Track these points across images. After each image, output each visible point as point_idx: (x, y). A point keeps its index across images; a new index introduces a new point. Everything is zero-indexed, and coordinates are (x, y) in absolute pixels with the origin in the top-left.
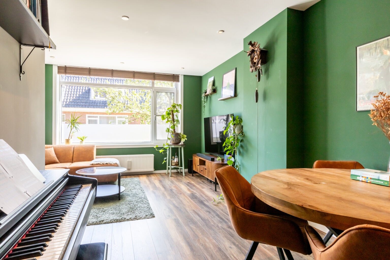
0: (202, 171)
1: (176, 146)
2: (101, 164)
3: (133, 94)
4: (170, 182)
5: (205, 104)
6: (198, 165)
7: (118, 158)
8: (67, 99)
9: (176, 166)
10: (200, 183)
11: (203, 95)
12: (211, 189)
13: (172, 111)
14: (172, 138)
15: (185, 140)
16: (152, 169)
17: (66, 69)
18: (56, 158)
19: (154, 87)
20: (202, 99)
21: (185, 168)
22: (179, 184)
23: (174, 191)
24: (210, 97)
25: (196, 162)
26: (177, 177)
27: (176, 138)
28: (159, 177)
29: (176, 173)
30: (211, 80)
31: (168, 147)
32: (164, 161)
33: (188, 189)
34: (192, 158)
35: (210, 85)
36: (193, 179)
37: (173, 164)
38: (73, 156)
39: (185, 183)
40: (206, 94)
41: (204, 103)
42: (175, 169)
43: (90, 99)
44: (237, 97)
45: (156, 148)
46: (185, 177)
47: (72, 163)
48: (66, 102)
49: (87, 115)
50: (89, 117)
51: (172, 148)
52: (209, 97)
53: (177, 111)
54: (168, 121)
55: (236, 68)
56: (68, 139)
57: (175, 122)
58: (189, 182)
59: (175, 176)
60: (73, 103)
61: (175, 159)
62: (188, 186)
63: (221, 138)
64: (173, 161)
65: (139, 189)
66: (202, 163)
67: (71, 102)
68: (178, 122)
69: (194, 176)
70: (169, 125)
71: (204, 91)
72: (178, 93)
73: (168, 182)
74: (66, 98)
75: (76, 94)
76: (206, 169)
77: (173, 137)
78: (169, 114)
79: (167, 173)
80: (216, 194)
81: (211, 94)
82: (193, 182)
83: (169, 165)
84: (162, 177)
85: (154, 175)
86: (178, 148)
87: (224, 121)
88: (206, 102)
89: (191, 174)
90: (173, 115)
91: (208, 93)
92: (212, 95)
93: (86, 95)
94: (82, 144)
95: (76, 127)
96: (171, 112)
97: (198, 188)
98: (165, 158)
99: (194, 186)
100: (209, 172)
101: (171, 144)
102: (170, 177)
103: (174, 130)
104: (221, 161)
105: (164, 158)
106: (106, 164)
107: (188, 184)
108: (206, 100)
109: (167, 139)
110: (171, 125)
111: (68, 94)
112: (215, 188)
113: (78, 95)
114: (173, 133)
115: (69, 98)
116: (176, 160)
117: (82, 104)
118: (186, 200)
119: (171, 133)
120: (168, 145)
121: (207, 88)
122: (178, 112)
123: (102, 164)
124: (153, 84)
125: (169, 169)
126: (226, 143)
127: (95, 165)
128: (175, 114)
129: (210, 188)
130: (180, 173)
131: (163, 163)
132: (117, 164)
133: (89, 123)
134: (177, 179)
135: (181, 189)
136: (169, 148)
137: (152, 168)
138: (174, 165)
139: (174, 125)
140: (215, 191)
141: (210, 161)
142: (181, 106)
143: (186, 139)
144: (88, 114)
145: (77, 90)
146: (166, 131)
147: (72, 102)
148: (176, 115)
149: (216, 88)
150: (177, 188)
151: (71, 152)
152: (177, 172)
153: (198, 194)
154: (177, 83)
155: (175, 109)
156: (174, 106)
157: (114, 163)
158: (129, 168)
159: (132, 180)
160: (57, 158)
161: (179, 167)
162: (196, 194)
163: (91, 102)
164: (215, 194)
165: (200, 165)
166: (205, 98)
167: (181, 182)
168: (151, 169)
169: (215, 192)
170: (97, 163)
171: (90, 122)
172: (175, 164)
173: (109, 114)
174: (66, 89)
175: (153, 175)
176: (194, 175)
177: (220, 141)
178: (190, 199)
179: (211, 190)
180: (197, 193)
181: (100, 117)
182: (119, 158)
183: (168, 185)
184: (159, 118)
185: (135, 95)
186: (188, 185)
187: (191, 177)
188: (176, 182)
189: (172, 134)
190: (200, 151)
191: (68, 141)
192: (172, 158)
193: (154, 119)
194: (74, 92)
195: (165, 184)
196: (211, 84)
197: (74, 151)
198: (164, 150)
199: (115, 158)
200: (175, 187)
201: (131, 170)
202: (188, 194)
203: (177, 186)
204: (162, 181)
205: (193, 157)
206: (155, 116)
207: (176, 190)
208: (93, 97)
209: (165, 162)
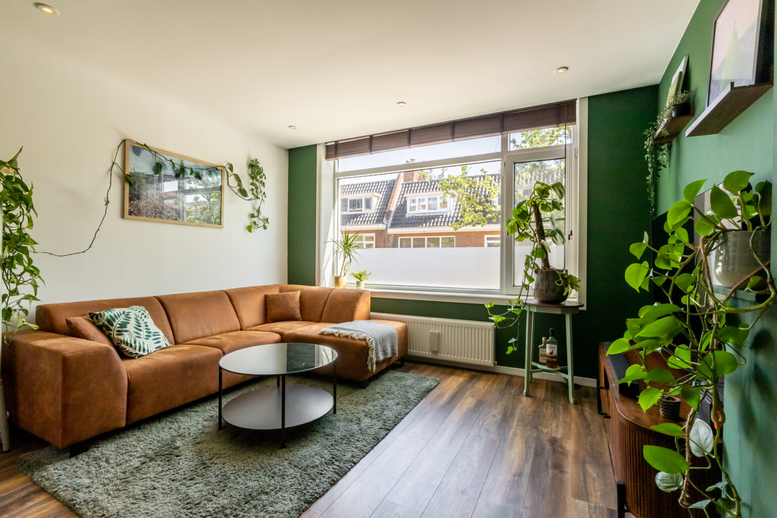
1: (550, 310)
4: (499, 417)
9: (550, 366)
10: (597, 458)
11: (648, 142)
13: (536, 207)
16: (490, 361)
18: (298, 311)
19: (507, 152)
22: (515, 436)
27: (547, 283)
32: (512, 348)
33: (518, 475)
37: (540, 359)
38: (323, 310)
39: (539, 439)
40: (658, 133)
45: (490, 307)
46: (567, 411)
53: (555, 206)
54: (523, 235)
56: (339, 276)
59: (543, 397)
61: (547, 345)
64: (541, 351)
72: (577, 157)
73: (494, 416)
78: (522, 215)
85: (494, 377)
86: (555, 315)
90: (539, 220)
91: (661, 127)
95: (350, 255)
96: (531, 212)
98: (513, 340)
103: (546, 261)
104: (661, 412)
105: (510, 339)
106: (346, 337)
109: (521, 284)
110: (533, 247)
114: (538, 271)
116: (549, 349)
122: (558, 209)
124: (505, 142)
127: (326, 335)
131: (509, 352)
132: (366, 341)
134: (536, 412)
136: (531, 313)
137: (489, 360)
138: (545, 362)
139: (544, 247)
142: (562, 187)
144: (487, 234)
148: (552, 218)
151: (322, 303)
154: (570, 127)
155: (550, 201)
156: (543, 192)
158: (435, 349)
160: (300, 311)
161: (558, 371)
167: (536, 427)
168: (488, 360)
172: (548, 361)
175: (490, 376)
191: (337, 280)
193: (505, 232)
197: (328, 300)
198: (504, 318)
201: (439, 354)
209: (515, 349)
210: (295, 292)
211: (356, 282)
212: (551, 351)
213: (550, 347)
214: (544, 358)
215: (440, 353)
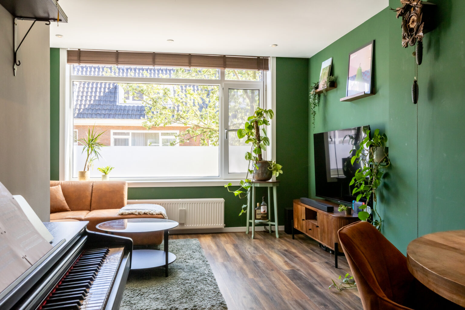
0: (310, 229)
1: (264, 185)
2: (136, 215)
3: (189, 93)
4: (252, 248)
5: (316, 109)
6: (303, 220)
7: (163, 204)
8: (80, 105)
9: (262, 219)
10: (307, 252)
11: (312, 92)
12: (327, 263)
13: (257, 122)
14: (256, 170)
15: (280, 174)
16: (222, 225)
17: (80, 54)
18: (65, 202)
19: (224, 81)
20: (310, 100)
21: (279, 224)
22: (268, 252)
23: (260, 264)
24: (325, 97)
25: (300, 215)
26: (265, 239)
27: (263, 169)
28: (234, 239)
29: (263, 233)
30: (326, 64)
31: (248, 187)
32: (243, 211)
33: (285, 262)
34: (292, 206)
35: (325, 73)
36: (294, 244)
37: (258, 217)
38: (91, 199)
39: (279, 251)
40: (318, 90)
41: (314, 107)
42: (260, 224)
43: (117, 104)
44: (375, 95)
45: (229, 187)
46: (279, 241)
47: (90, 211)
48: (79, 110)
49: (112, 131)
50: (115, 134)
51: (256, 188)
52: (322, 95)
53: (265, 122)
54: (249, 140)
55: (374, 41)
56: (83, 171)
57: (262, 142)
58: (286, 249)
59: (262, 238)
60: (90, 112)
61: (262, 207)
62: (284, 257)
63: (345, 170)
64: (258, 212)
65: (200, 259)
66: (311, 215)
67: (86, 109)
68: (266, 142)
69: (296, 239)
70: (250, 147)
71: (313, 85)
72: (266, 90)
73: (249, 248)
74: (79, 103)
75: (95, 97)
76: (317, 227)
77: (258, 169)
78: (250, 127)
79: (247, 233)
80: (337, 273)
81: (327, 90)
82: (294, 250)
83: (251, 218)
84: (239, 239)
85: (225, 234)
86: (267, 187)
87: (351, 140)
88: (316, 104)
89: (291, 236)
90: (258, 129)
91: (321, 88)
92: (329, 92)
93: (110, 97)
94: (104, 180)
95: (95, 152)
96: (254, 125)
97: (303, 261)
98: (244, 206)
99: (297, 257)
100: (323, 231)
101: (254, 181)
102: (253, 240)
103: (260, 156)
104: (346, 213)
105: (242, 205)
106: (145, 214)
107: (286, 252)
108: (317, 101)
109: (247, 171)
110: (254, 147)
111: (82, 96)
112: (334, 262)
113: (97, 98)
114: (257, 162)
115: (83, 102)
116: (263, 209)
117: (103, 112)
118: (282, 282)
119: (255, 162)
120: (250, 183)
121: (319, 78)
122: (266, 124)
123: (137, 213)
124: (223, 74)
125: (250, 224)
126: (355, 180)
127: (126, 215)
128: (261, 127)
129: (326, 261)
130: (270, 232)
131: (241, 214)
132: (162, 215)
133: (115, 145)
134: (266, 243)
135: (273, 261)
136: (251, 188)
137: (221, 223)
138: (260, 217)
139: (260, 147)
140: (335, 267)
141: (326, 213)
142: (273, 112)
143: (281, 172)
144: (113, 129)
145: (96, 88)
146: (246, 157)
147: (88, 109)
148: (263, 130)
149: (336, 79)
150: (265, 260)
151: (88, 193)
152: (264, 231)
153: (303, 272)
154: (265, 72)
155: (262, 119)
156: (259, 114)
157: (158, 212)
158: (182, 222)
159: (188, 243)
160: (67, 202)
161: (268, 221)
162: (300, 272)
163: (118, 109)
164: (336, 272)
165: (306, 219)
166: (315, 97)
167: (273, 248)
168: (220, 224)
169: (336, 269)
170: (130, 213)
171: (117, 142)
172: (262, 217)
173: (148, 129)
174: (79, 88)
175: (222, 234)
176: (295, 236)
177: (344, 175)
178: (289, 279)
179: (327, 266)
180: (302, 270)
181: (134, 134)
182: (165, 204)
183: (249, 254)
184: (232, 135)
185: (191, 95)
186: (285, 255)
187: (290, 241)
188: (263, 249)
189: (256, 163)
190: (306, 194)
191: (82, 174)
192: (256, 206)
193: (224, 136)
194: (91, 92)
195: (245, 251)
196: (327, 71)
197: (93, 191)
198: (242, 192)
199: (158, 204)
200: (262, 257)
201: (185, 225)
202: (286, 270)
203: (265, 256)
204: (239, 246)
205: (294, 204)
206: (226, 131)
207: (264, 264)
208: (121, 100)
209: (245, 212)
210: (57, 186)
211: (101, 176)
212: (264, 210)
213: (264, 208)
214: (259, 215)
215: (186, 225)
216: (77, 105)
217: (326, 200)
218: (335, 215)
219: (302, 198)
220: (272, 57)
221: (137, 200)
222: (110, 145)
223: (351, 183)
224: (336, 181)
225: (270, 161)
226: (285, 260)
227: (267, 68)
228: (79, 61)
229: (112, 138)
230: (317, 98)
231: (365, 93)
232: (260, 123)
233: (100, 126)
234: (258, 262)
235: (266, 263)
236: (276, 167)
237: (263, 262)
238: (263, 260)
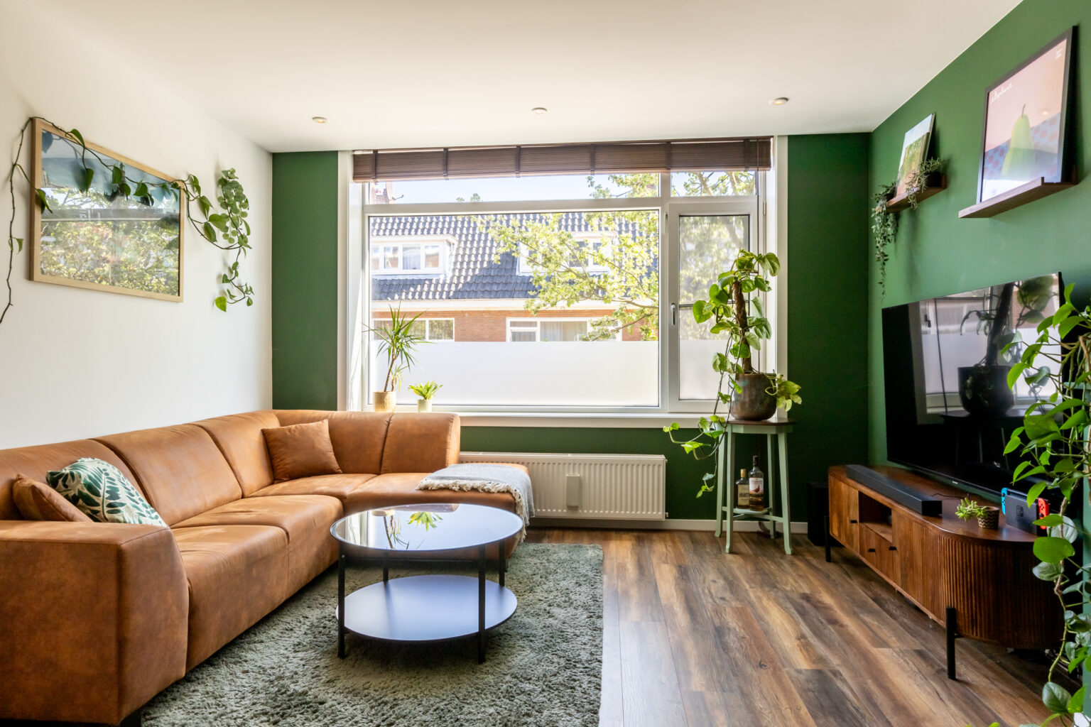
0: (872, 550)
1: (755, 430)
2: (454, 491)
3: (624, 245)
4: (721, 582)
5: (889, 249)
6: (854, 522)
7: (528, 463)
8: (459, 278)
9: (753, 508)
10: (864, 607)
11: (878, 208)
12: (920, 654)
13: (739, 285)
14: (736, 395)
15: (794, 404)
16: (660, 513)
17: (376, 160)
18: (332, 455)
19: (670, 198)
20: (873, 227)
21: (793, 517)
22: (760, 599)
23: (731, 640)
24: (914, 214)
25: (844, 505)
26: (756, 555)
27: (754, 393)
28: (683, 551)
29: (755, 537)
30: (916, 135)
31: (719, 433)
32: (704, 488)
33: (801, 637)
34: (826, 480)
35: (913, 156)
36: (828, 577)
37: (741, 501)
38: (383, 451)
39: (788, 598)
40: (895, 200)
41: (884, 245)
42: (748, 517)
43: (517, 273)
44: (1077, 186)
45: (673, 431)
46: (792, 564)
47: (378, 474)
48: (457, 285)
49: (509, 320)
50: (513, 324)
51: (737, 437)
52: (905, 214)
53: (760, 284)
54: (720, 325)
55: (1076, 31)
56: (382, 391)
57: (752, 331)
58: (807, 592)
59: (751, 552)
60: (473, 288)
61: (751, 480)
62: (800, 620)
63: (968, 396)
64: (741, 489)
66: (874, 512)
67: (468, 283)
68: (762, 331)
69: (835, 562)
70: (723, 342)
71: (882, 191)
72: (765, 215)
73: (714, 582)
74: (457, 274)
75: (482, 262)
76: (893, 548)
77: (740, 392)
78: (722, 297)
79: (717, 535)
80: (955, 703)
81: (920, 197)
82: (827, 599)
83: (725, 504)
84: (695, 551)
85: (668, 536)
86: (765, 436)
87: (984, 323)
88: (890, 238)
89: (821, 550)
90: (741, 302)
91: (902, 193)
92: (925, 201)
93: (506, 261)
94: (423, 411)
95: (406, 354)
96: (731, 291)
97: (850, 640)
98: (708, 476)
99: (834, 622)
100: (909, 564)
101: (732, 419)
102: (730, 557)
103: (747, 361)
104: (981, 524)
105: (704, 475)
106: (474, 489)
107: (805, 604)
108: (890, 230)
109: (715, 396)
110: (734, 342)
111: (462, 263)
112: (944, 655)
113: (485, 265)
114: (741, 375)
115: (464, 273)
116: (753, 485)
117: (495, 288)
118: (783, 717)
119: (733, 376)
120: (721, 423)
121: (897, 172)
122: (763, 289)
123: (456, 488)
124: (666, 184)
125: (724, 516)
127: (434, 490)
128: (751, 295)
129: (920, 647)
130: (772, 537)
131: (700, 494)
132: (511, 494)
134: (758, 570)
135: (766, 633)
136: (726, 434)
137: (658, 511)
138: (747, 503)
139: (746, 343)
140: (946, 675)
141: (920, 517)
142: (777, 260)
143: (799, 400)
144: (510, 316)
145: (484, 249)
146: (715, 364)
147: (470, 284)
148: (755, 302)
149: (947, 164)
150: (748, 625)
151: (378, 439)
152: (758, 533)
153: (848, 686)
154: (761, 173)
155: (752, 277)
156: (745, 265)
157: (502, 487)
158: (574, 504)
159: (575, 557)
160: (336, 455)
161: (768, 514)
162: (839, 684)
163: (519, 282)
164: (950, 695)
165: (861, 521)
166: (887, 220)
167: (773, 586)
168: (656, 511)
169: (949, 682)
170: (442, 485)
171: (516, 337)
172: (751, 502)
174: (458, 249)
175: (662, 535)
176: (833, 553)
177: (962, 409)
178: (804, 710)
179: (923, 665)
180: (846, 674)
181: (544, 325)
182: (539, 463)
183: (710, 600)
184: (687, 317)
185: (629, 247)
186: (803, 613)
187: (820, 567)
188: (747, 586)
189: (737, 378)
190: (863, 456)
191: (381, 399)
192: (736, 476)
193: (669, 318)
194: (476, 256)
195: (700, 590)
196: (919, 151)
197: (388, 435)
198: (701, 444)
199: (518, 463)
200: (740, 613)
201: (580, 511)
202: (799, 671)
203: (749, 610)
204: (691, 572)
205: (831, 478)
206: (673, 307)
207: (743, 638)
208: (524, 269)
209: (710, 489)
210: (320, 422)
211: (416, 402)
212: (757, 487)
213: (756, 482)
214: (744, 498)
215: (581, 509)
216: (452, 278)
217: (916, 473)
218: (945, 527)
219: (849, 466)
220: (779, 136)
221: (481, 454)
222: (505, 341)
223: (1009, 448)
224: (941, 421)
225: (770, 375)
226: (800, 629)
227: (766, 164)
228: (375, 174)
229: (509, 330)
230: (892, 222)
231: (1045, 181)
232: (747, 287)
233: (489, 312)
234: (727, 631)
235: (747, 637)
236: (785, 388)
237: (742, 631)
238: (740, 625)
